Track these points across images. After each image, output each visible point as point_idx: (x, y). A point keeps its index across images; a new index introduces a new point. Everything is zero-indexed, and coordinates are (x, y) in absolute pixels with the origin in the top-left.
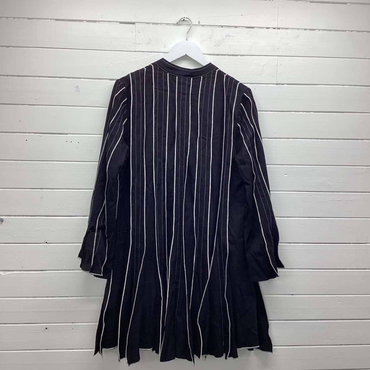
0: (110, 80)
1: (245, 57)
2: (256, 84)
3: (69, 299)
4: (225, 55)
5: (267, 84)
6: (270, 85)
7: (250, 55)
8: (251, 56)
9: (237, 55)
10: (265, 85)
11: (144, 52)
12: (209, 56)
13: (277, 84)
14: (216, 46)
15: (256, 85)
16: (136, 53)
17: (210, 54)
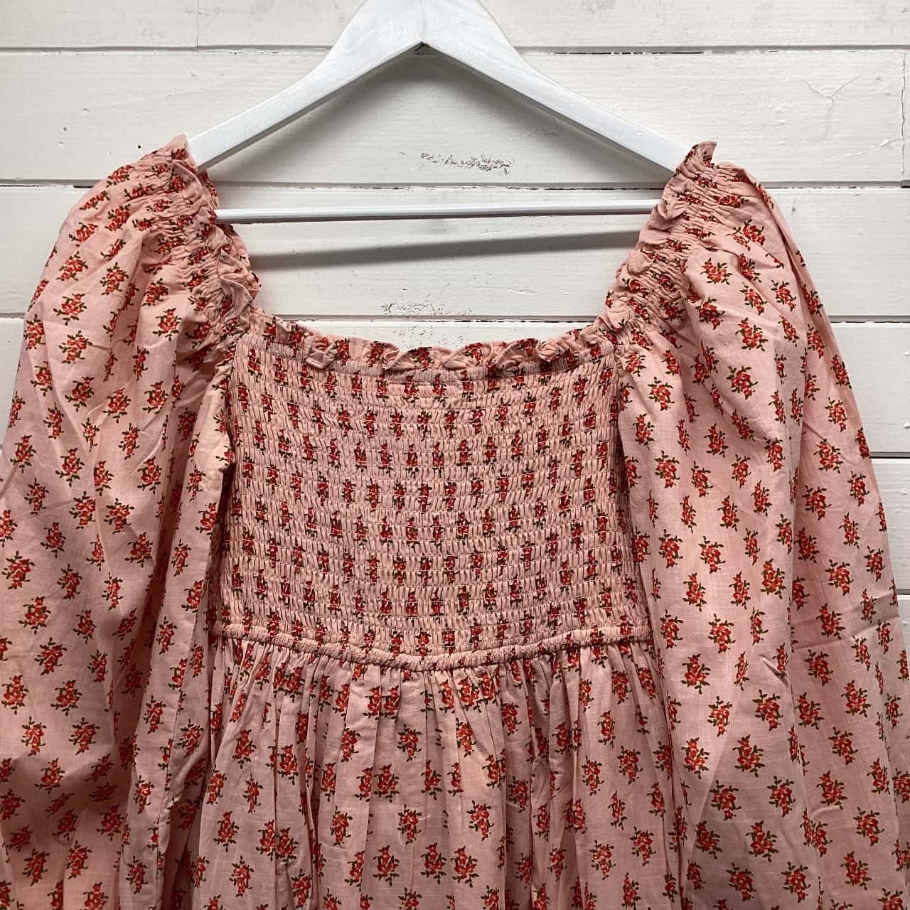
0: (75, 187)
1: (740, 55)
2: (801, 185)
4: (638, 51)
5: (853, 185)
6: (868, 189)
7: (763, 48)
8: (767, 52)
9: (697, 51)
10: (845, 190)
11: (237, 51)
12: (559, 57)
13: (906, 185)
14: (590, 9)
15: (797, 190)
16: (203, 52)
17: (561, 51)
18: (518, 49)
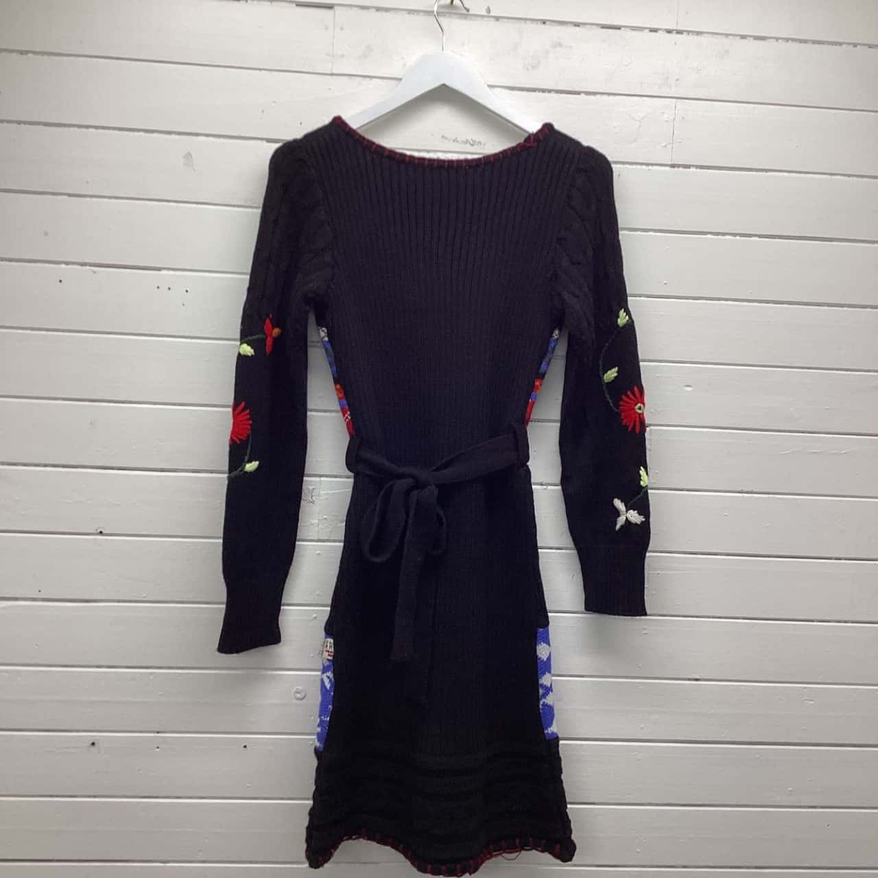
1: (598, 96)
2: (623, 163)
3: (151, 674)
4: (550, 91)
5: (648, 165)
6: (654, 167)
7: (609, 94)
8: (611, 97)
9: (578, 93)
10: (644, 167)
11: (353, 77)
12: (512, 92)
13: (673, 166)
14: (528, 69)
15: (621, 166)
16: (334, 77)
17: (512, 89)
18: (490, 86)
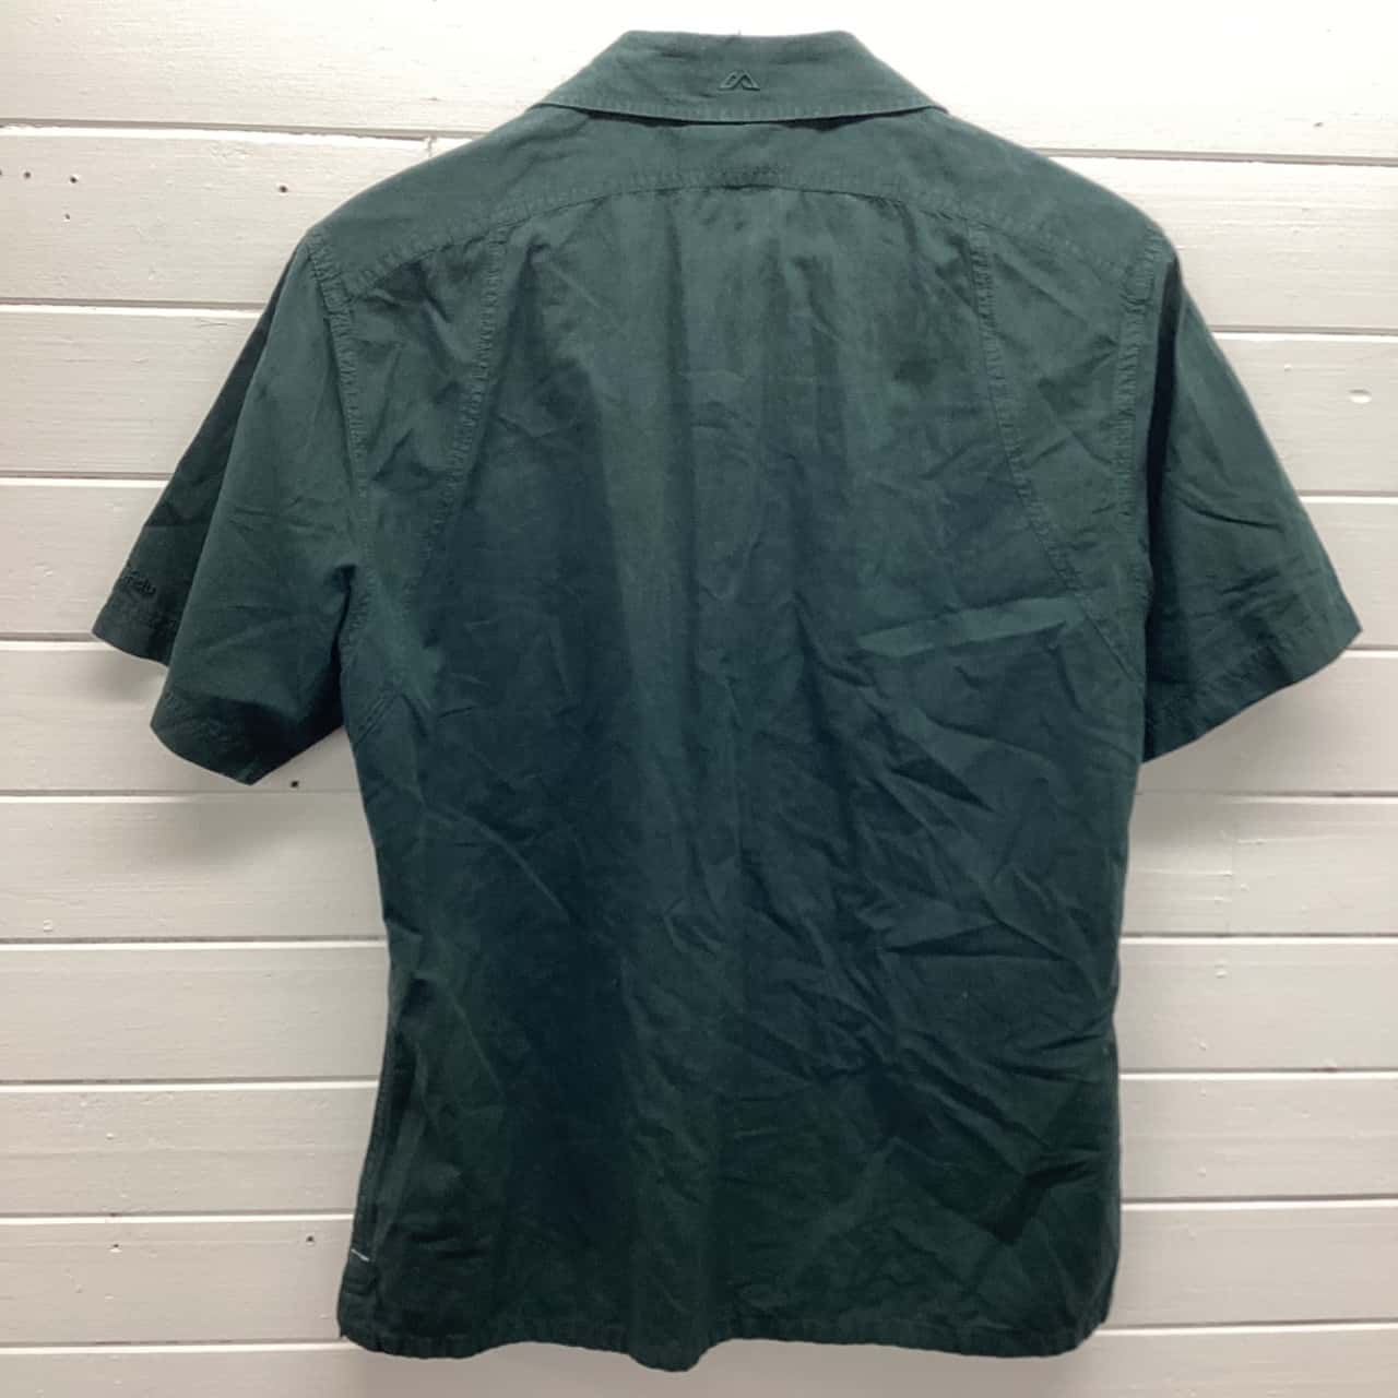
3: (84, 1095)
